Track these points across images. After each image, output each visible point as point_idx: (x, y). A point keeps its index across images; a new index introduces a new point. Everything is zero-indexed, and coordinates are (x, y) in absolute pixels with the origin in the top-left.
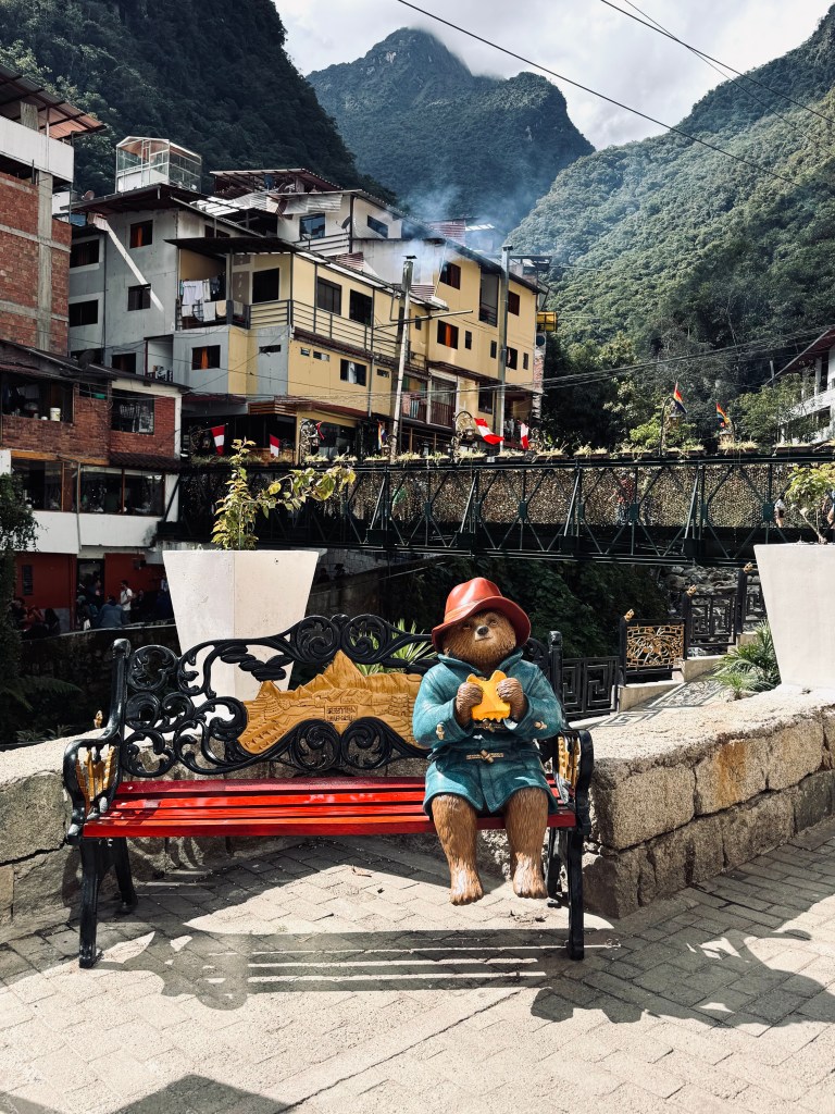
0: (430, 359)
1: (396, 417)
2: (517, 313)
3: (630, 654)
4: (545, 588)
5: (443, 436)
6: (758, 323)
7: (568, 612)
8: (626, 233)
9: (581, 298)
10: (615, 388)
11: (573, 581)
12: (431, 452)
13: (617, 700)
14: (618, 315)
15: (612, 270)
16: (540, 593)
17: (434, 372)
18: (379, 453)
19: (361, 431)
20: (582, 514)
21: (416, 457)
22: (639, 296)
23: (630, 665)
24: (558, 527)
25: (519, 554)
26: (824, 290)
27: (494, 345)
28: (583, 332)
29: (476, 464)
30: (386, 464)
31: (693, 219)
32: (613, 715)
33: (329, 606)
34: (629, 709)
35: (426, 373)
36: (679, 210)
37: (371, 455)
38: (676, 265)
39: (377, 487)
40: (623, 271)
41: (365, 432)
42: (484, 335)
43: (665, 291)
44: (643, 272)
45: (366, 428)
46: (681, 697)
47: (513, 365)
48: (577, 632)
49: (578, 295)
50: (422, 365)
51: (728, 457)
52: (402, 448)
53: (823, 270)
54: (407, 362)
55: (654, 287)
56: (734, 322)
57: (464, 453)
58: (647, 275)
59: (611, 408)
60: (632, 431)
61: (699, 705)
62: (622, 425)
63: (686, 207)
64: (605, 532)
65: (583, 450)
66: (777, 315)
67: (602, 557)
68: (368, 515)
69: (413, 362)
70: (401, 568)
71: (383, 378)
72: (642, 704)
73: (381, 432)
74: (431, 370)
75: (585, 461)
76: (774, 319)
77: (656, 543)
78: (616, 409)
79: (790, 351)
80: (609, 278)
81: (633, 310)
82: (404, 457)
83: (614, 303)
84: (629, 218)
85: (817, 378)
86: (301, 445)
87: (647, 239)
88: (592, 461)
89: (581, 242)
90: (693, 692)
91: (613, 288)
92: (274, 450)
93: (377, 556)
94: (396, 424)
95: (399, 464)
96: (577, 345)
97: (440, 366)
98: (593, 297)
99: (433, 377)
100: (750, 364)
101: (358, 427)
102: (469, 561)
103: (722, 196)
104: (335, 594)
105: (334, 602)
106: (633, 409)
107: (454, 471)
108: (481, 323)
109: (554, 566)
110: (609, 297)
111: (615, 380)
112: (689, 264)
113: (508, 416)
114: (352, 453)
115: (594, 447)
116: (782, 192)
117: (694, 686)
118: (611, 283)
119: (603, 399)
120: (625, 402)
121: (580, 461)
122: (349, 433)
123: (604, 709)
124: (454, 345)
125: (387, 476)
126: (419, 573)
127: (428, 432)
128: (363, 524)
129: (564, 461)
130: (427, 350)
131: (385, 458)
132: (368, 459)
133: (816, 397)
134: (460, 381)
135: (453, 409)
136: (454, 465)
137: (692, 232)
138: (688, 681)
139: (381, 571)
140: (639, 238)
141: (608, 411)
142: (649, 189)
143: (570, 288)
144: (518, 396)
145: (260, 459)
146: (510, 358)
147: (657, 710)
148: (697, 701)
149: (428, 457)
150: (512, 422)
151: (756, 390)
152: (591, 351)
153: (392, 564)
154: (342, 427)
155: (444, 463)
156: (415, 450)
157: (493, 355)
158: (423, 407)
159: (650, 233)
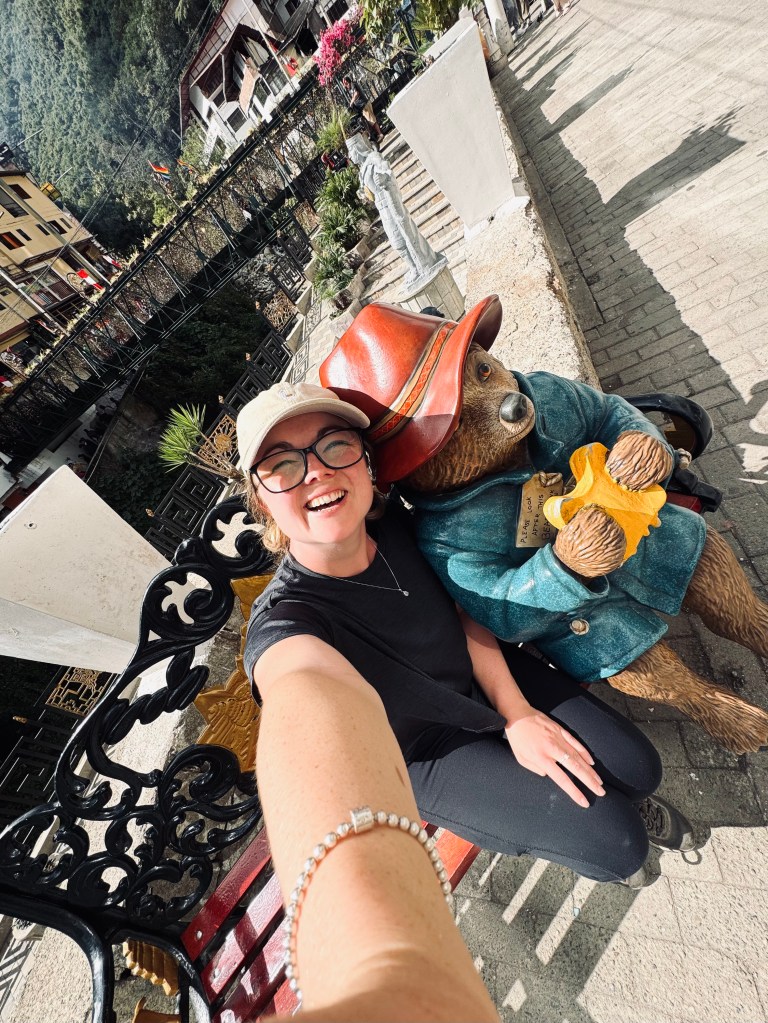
0: (18, 263)
1: (42, 311)
2: (29, 197)
3: (275, 324)
4: (199, 332)
5: (75, 301)
6: (146, 111)
7: (218, 334)
8: (30, 107)
9: (52, 170)
10: (122, 205)
11: (205, 319)
12: (79, 312)
13: (289, 351)
14: (81, 166)
15: (49, 138)
16: (199, 336)
17: (30, 269)
18: (56, 336)
19: (35, 334)
20: (181, 279)
21: (75, 321)
22: (78, 145)
23: (279, 329)
24: (177, 296)
25: (175, 326)
26: (155, 62)
27: (39, 227)
28: (75, 190)
29: (106, 298)
30: (65, 337)
31: (52, 69)
32: (294, 359)
33: (127, 427)
34: (297, 350)
35: (27, 274)
36: (40, 67)
37: (54, 341)
38: (75, 109)
39: (77, 355)
40: (54, 135)
41: (38, 332)
42: (27, 224)
43: (87, 132)
44: (64, 127)
45: (35, 330)
46: (310, 324)
47: (63, 231)
48: (231, 339)
49: (49, 169)
50: (19, 271)
51: (212, 185)
52: (64, 323)
53: (144, 47)
54: (9, 276)
55: (79, 134)
56: (135, 120)
57: (94, 299)
58: (68, 127)
59: (132, 217)
60: (154, 221)
61: (321, 320)
62: (146, 223)
63: (41, 62)
64: (199, 279)
65: (146, 243)
66: (150, 97)
67: (210, 293)
68: (91, 371)
69: (12, 273)
70: (135, 381)
71: (9, 296)
72: (299, 342)
73: (44, 325)
74: (27, 270)
75: (153, 248)
76: (151, 101)
77: (225, 263)
78: (135, 216)
79: (174, 118)
80: (52, 145)
81: (84, 156)
82: (70, 327)
83: (71, 160)
84: (21, 94)
85: (199, 123)
86: (16, 368)
87: (44, 102)
88: (156, 244)
89: (14, 133)
90: (312, 317)
91: (61, 150)
92: (7, 384)
93: (118, 386)
94: (46, 315)
95: (72, 333)
96: (80, 200)
97: (28, 263)
98: (58, 164)
99: (33, 272)
100: (165, 141)
101: (31, 333)
102: (158, 350)
103: (50, 38)
104: (123, 420)
105: (126, 423)
106: (141, 209)
107: (101, 312)
108: (18, 219)
109: (192, 319)
110: (65, 158)
111: (117, 200)
112: (80, 103)
113: (93, 263)
114: (45, 349)
115: (149, 236)
116: (76, 9)
117: (310, 314)
118: (57, 147)
119: (124, 216)
120: (134, 208)
121: (151, 250)
122: (31, 340)
123: (288, 360)
124: (21, 245)
125: (74, 344)
126: (144, 375)
127: (66, 304)
128: (93, 378)
129: (144, 257)
130: (10, 259)
131: (62, 336)
132: (55, 344)
133: (208, 135)
134: (48, 263)
135: (62, 281)
136: (97, 308)
137: (61, 78)
138: (305, 314)
139: (128, 391)
140: (40, 106)
141: (133, 220)
142: (10, 63)
143: (41, 168)
144: (84, 247)
145: (6, 395)
146: (57, 228)
147: (307, 339)
148: (318, 320)
149: (81, 316)
150: (98, 265)
151: (180, 153)
152: (90, 195)
153: (128, 383)
154: (24, 341)
155: (92, 311)
156: (71, 318)
157: (47, 234)
158: (48, 294)
159: (41, 97)
